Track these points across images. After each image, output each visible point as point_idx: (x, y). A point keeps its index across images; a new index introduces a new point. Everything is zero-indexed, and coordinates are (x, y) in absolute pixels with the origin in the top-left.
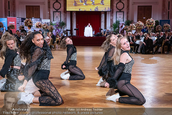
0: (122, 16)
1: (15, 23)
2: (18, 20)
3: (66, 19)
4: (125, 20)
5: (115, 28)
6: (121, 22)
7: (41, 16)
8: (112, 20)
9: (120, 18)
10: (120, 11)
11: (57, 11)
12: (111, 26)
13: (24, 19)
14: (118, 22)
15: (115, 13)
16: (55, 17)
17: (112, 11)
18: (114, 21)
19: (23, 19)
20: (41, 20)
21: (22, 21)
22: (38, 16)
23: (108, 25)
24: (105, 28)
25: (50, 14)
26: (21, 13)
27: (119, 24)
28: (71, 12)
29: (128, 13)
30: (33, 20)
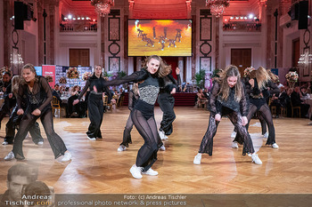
0: (208, 63)
1: (54, 73)
2: (58, 69)
3: (127, 67)
4: (213, 69)
5: (198, 80)
6: (208, 72)
7: (92, 63)
8: (193, 69)
9: (206, 66)
10: (206, 56)
11: (114, 56)
12: (193, 78)
13: (67, 68)
14: (202, 73)
15: (198, 59)
16: (111, 65)
17: (194, 57)
18: (198, 71)
19: (65, 68)
20: (91, 69)
21: (64, 71)
22: (86, 64)
23: (189, 76)
24: (185, 81)
25: (104, 60)
26: (63, 60)
27: (204, 74)
28: (135, 58)
29: (216, 59)
30: (80, 69)
